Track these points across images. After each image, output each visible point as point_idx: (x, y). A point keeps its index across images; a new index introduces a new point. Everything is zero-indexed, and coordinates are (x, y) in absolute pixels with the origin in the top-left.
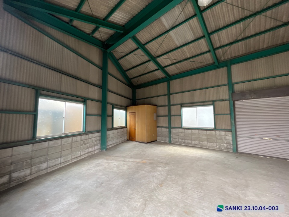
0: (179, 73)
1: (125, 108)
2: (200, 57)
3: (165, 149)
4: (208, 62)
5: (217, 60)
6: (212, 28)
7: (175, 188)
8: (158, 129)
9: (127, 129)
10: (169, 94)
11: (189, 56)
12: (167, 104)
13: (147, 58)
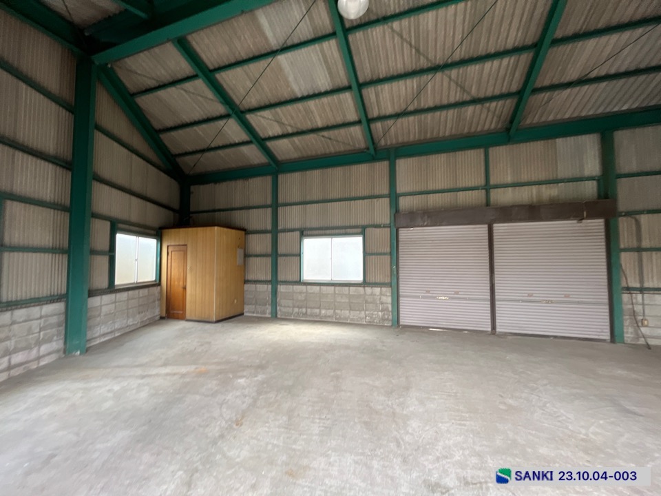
0: (299, 158)
1: (157, 233)
2: (343, 131)
3: (262, 333)
4: (357, 146)
5: (373, 143)
6: (366, 74)
7: (272, 421)
8: (247, 287)
9: (161, 289)
10: (275, 206)
11: (320, 124)
12: (269, 227)
13: (220, 109)
